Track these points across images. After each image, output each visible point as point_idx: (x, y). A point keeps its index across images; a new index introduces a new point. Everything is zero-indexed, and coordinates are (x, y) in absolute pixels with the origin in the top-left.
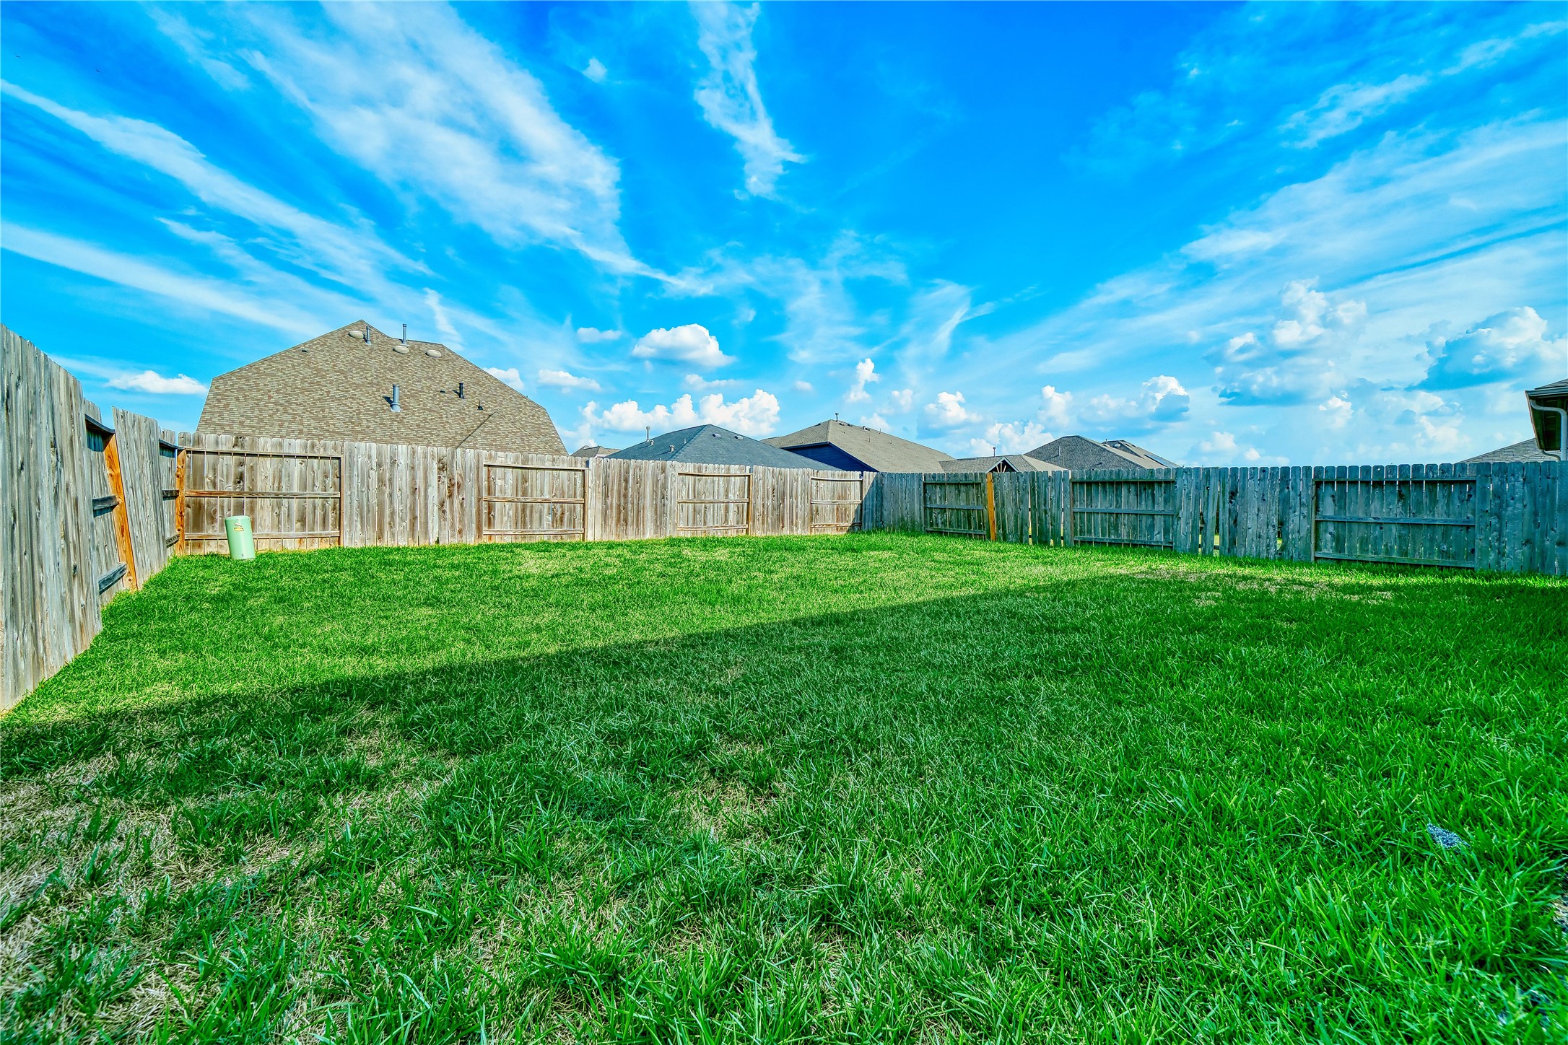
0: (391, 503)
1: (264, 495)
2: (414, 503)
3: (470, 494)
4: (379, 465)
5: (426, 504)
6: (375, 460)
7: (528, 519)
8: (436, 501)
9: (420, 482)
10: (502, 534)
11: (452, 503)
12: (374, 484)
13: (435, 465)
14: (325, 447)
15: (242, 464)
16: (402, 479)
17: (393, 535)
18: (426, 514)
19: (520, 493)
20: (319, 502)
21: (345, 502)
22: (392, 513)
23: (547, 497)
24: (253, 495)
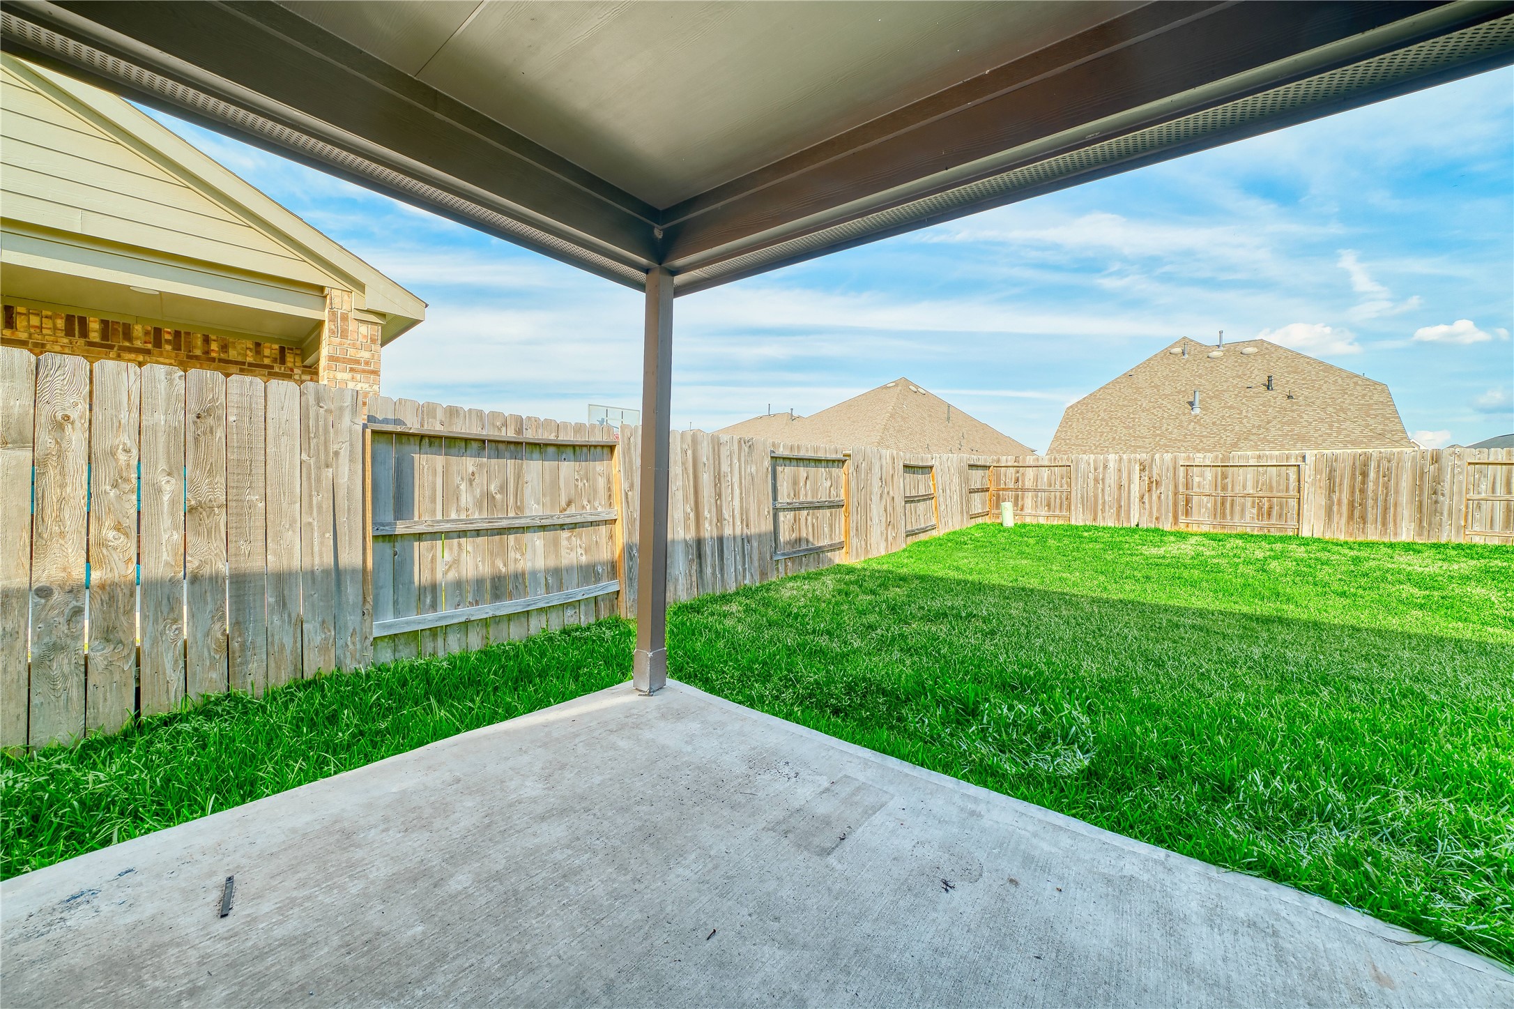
0: (1103, 495)
1: (1028, 490)
2: (1120, 495)
3: (1166, 489)
4: (1095, 470)
5: (1129, 499)
6: (1092, 466)
7: (1228, 511)
8: (1137, 495)
9: (1125, 482)
10: (1199, 523)
11: (1151, 496)
12: (1092, 483)
13: (1137, 468)
14: (1062, 459)
15: (1018, 472)
16: (1111, 478)
17: (1104, 518)
18: (1129, 504)
19: (1220, 488)
20: (1058, 494)
21: (1073, 494)
22: (1104, 503)
23: (1251, 492)
24: (1024, 490)
